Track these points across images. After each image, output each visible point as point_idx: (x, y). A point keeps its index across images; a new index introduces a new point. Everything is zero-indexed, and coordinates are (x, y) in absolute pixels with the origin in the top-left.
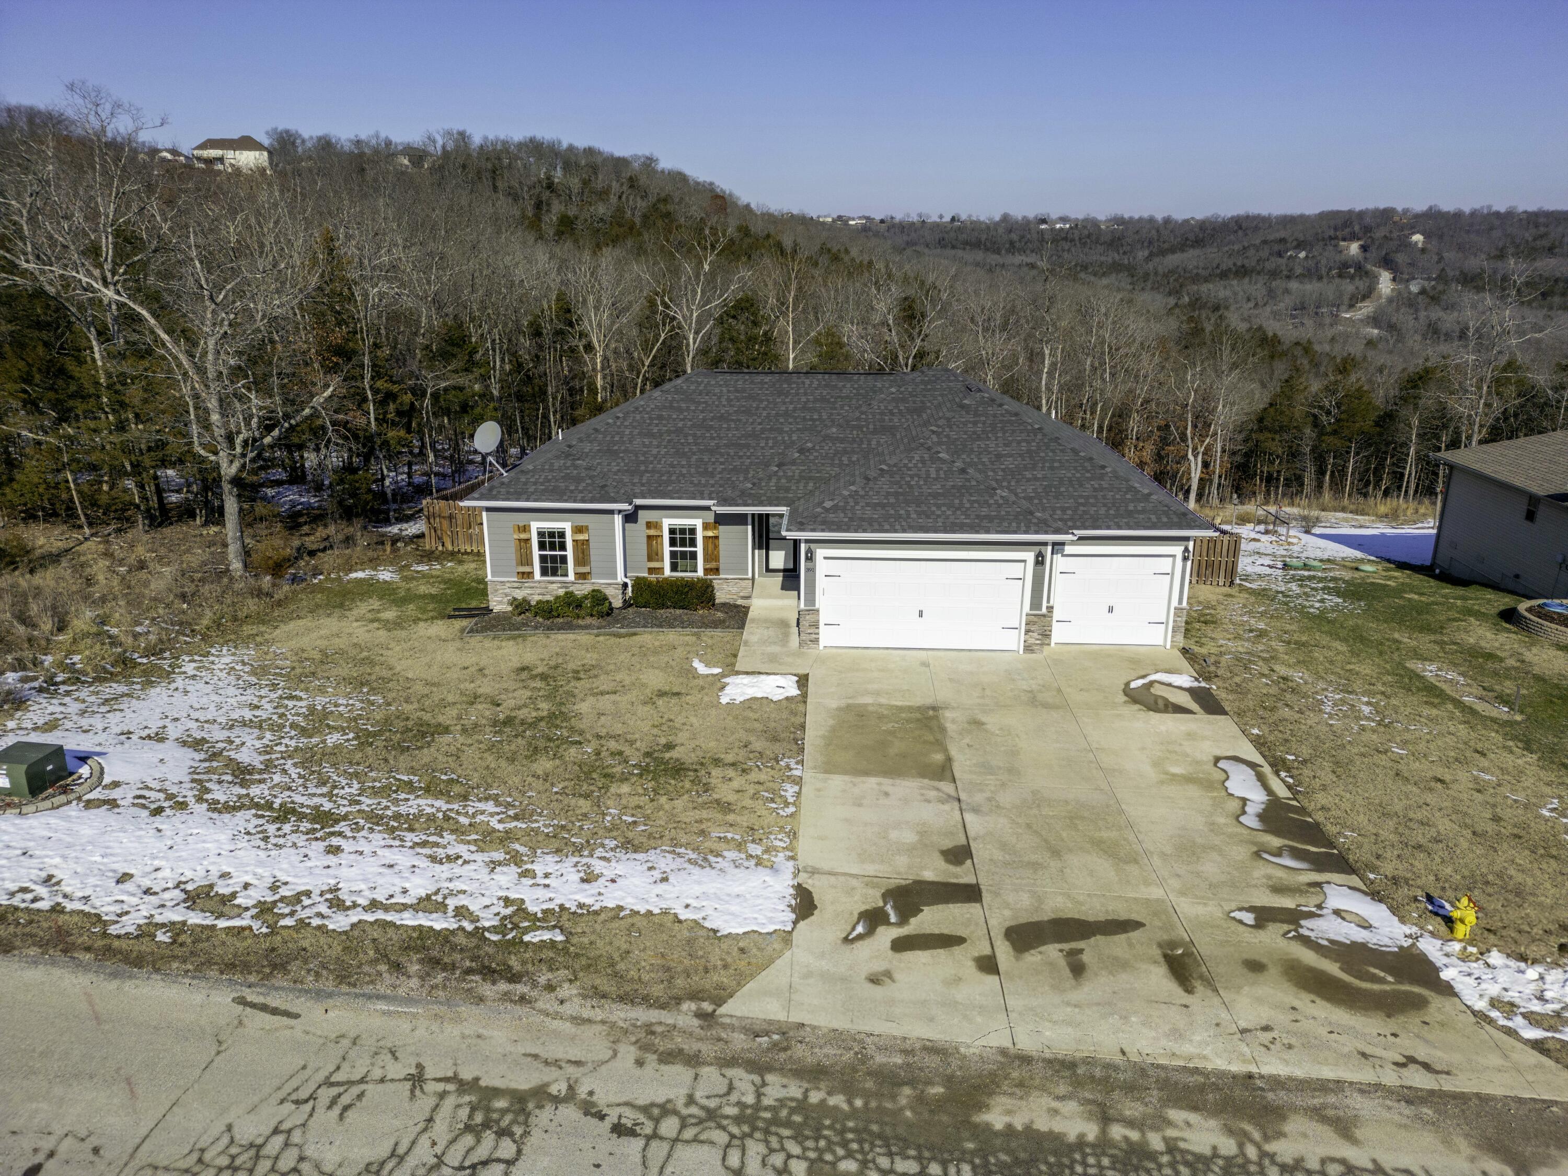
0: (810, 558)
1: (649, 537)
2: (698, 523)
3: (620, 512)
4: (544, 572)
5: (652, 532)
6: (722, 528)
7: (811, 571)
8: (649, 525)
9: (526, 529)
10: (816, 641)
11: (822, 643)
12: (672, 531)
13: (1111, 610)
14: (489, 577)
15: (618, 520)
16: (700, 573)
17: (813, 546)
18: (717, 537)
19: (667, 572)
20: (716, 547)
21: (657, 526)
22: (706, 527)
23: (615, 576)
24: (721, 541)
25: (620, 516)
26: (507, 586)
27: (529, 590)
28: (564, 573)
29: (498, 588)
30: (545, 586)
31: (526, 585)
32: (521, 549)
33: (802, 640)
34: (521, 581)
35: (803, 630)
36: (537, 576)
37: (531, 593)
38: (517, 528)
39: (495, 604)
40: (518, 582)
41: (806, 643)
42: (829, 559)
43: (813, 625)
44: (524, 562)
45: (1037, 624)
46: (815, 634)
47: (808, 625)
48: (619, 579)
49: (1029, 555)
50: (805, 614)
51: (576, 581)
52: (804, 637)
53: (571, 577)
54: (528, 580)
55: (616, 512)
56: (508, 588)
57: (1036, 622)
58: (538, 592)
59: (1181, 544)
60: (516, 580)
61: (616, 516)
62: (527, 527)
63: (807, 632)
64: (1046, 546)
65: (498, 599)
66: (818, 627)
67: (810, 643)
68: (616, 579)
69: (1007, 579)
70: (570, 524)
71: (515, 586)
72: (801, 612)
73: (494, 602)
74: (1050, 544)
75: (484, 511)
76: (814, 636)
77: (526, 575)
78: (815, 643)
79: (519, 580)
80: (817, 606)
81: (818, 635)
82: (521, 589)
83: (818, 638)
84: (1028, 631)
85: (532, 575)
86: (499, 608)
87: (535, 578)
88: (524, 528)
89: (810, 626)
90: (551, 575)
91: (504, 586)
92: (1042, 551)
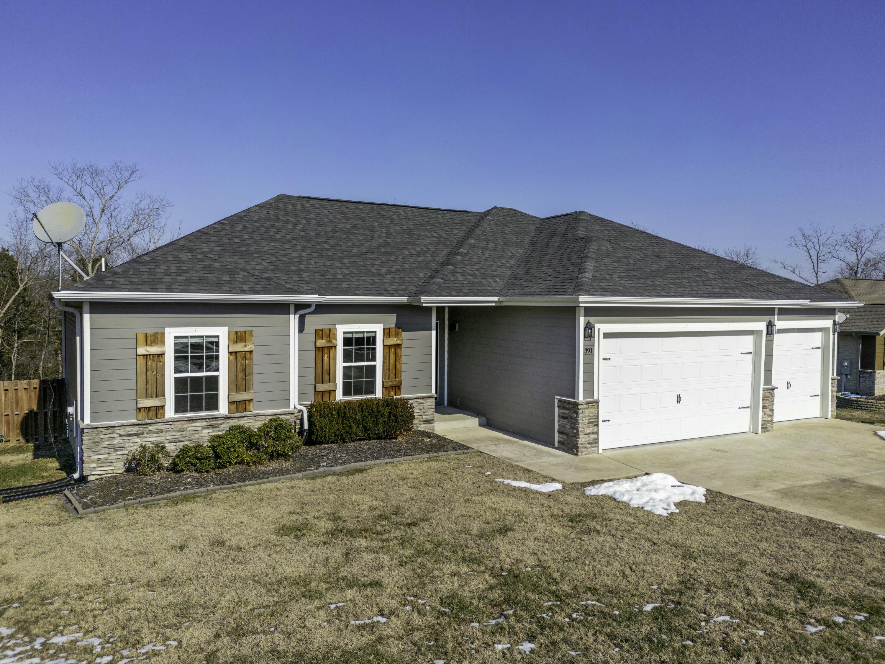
0: (589, 335)
1: (319, 350)
2: (378, 328)
3: (301, 307)
4: (180, 407)
5: (321, 343)
6: (405, 335)
7: (589, 351)
8: (319, 333)
9: (157, 338)
10: (596, 442)
11: (602, 445)
12: (347, 342)
13: (789, 385)
14: (87, 421)
15: (294, 321)
16: (379, 393)
17: (592, 320)
18: (399, 346)
19: (339, 396)
20: (397, 358)
21: (330, 335)
22: (387, 333)
23: (287, 401)
24: (404, 352)
25: (297, 316)
26: (118, 432)
27: (155, 435)
28: (213, 404)
29: (102, 437)
30: (181, 427)
31: (151, 428)
32: (147, 370)
33: (582, 444)
34: (144, 422)
35: (582, 429)
36: (170, 413)
37: (159, 439)
38: (141, 338)
39: (94, 465)
40: (139, 425)
41: (586, 447)
42: (607, 335)
43: (593, 422)
44: (149, 392)
45: (769, 399)
46: (594, 433)
47: (587, 422)
48: (292, 407)
49: (761, 326)
50: (584, 409)
51: (229, 415)
52: (583, 440)
53: (223, 408)
54: (153, 421)
55: (292, 309)
56: (121, 436)
57: (768, 397)
58: (170, 438)
59: (832, 317)
60: (134, 421)
61: (292, 316)
62: (159, 337)
63: (585, 433)
64: (774, 315)
65: (100, 457)
66: (597, 425)
67: (589, 446)
68: (288, 406)
69: (742, 353)
70: (225, 329)
71: (134, 430)
72: (580, 407)
73: (93, 462)
74: (776, 312)
75: (86, 308)
76: (593, 436)
77: (151, 413)
78: (594, 445)
79: (140, 422)
80: (596, 397)
81: (596, 436)
82: (143, 434)
83: (598, 439)
84: (764, 407)
85: (161, 411)
86: (101, 473)
87: (166, 417)
88: (153, 338)
89: (589, 423)
90: (193, 410)
91: (113, 433)
92: (772, 320)
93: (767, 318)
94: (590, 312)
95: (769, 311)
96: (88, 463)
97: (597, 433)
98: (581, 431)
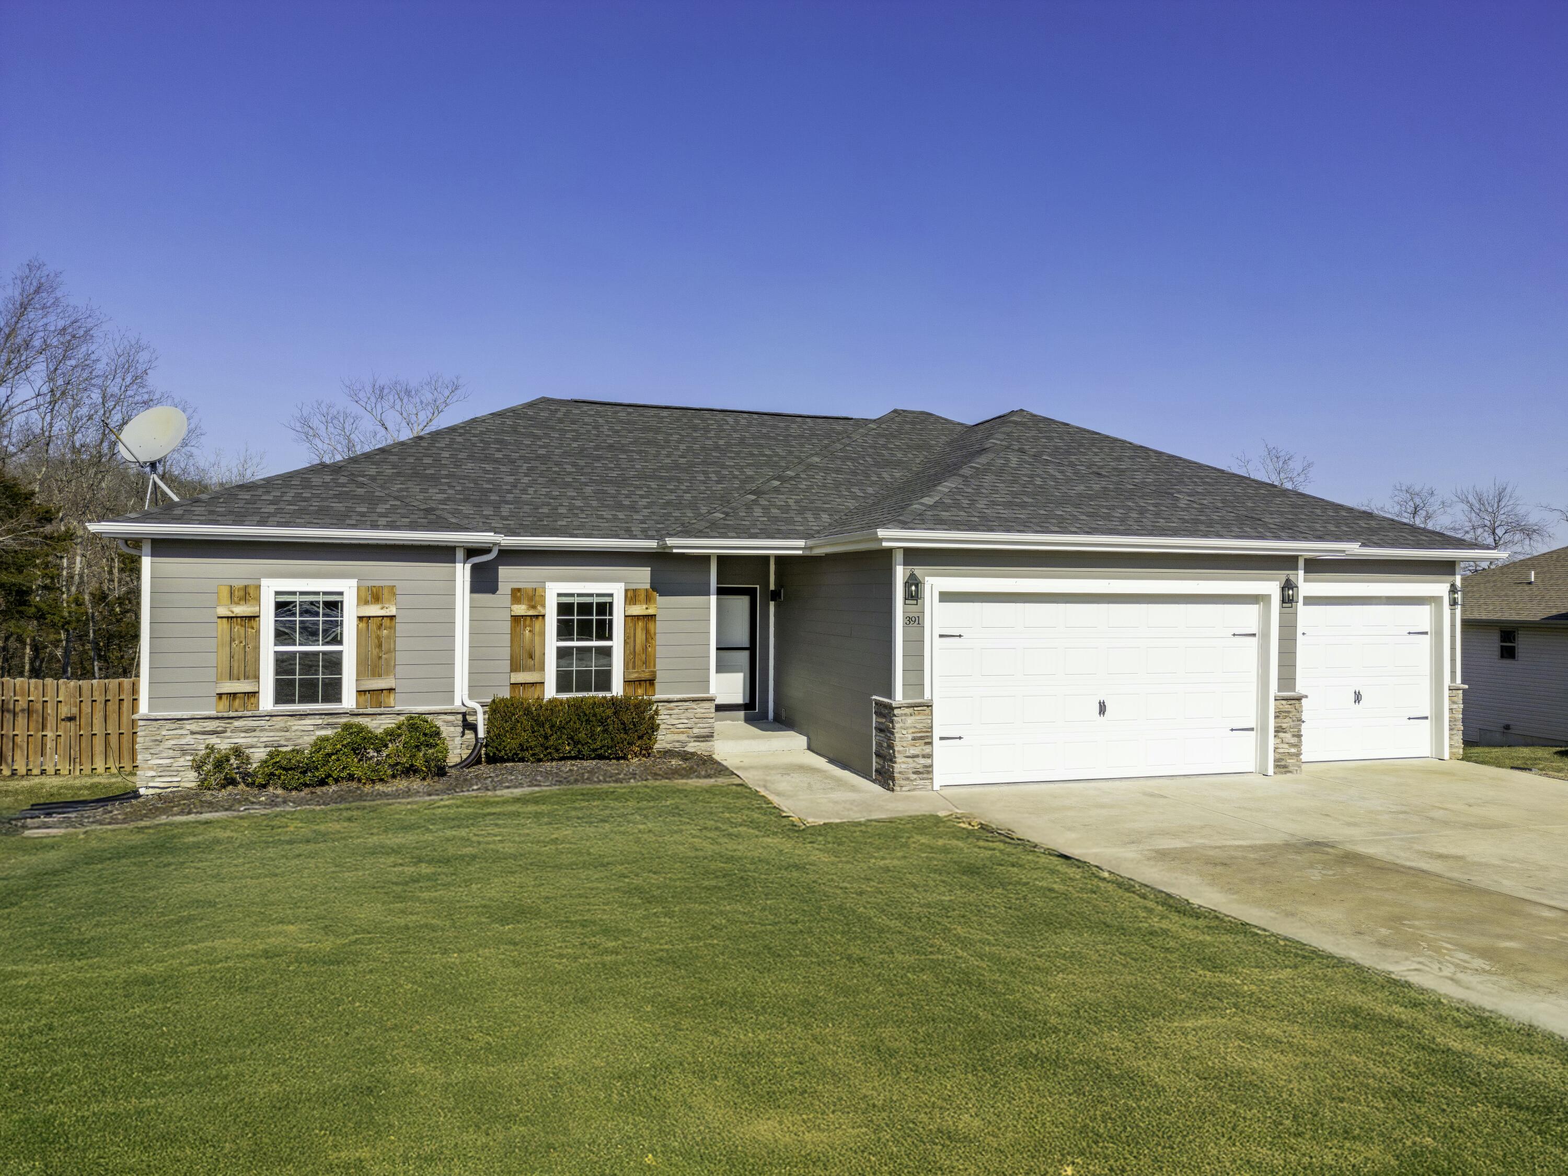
0: (914, 594)
1: (518, 621)
2: (616, 589)
3: (471, 552)
4: (282, 695)
5: (521, 609)
6: (664, 601)
7: (915, 621)
8: (517, 595)
9: (248, 594)
10: (928, 770)
11: (940, 778)
12: (564, 609)
13: (1358, 697)
14: (143, 708)
15: (462, 572)
16: (617, 689)
17: (919, 571)
18: (652, 619)
19: (550, 692)
20: (650, 636)
21: (534, 597)
22: (631, 597)
23: (450, 693)
24: (659, 627)
25: (468, 566)
26: (188, 727)
27: (243, 735)
28: (333, 692)
29: (164, 733)
30: (283, 725)
31: (237, 723)
32: (232, 640)
33: (900, 773)
34: (226, 715)
35: (902, 749)
36: (267, 702)
37: (249, 740)
38: (225, 593)
39: (152, 773)
40: (218, 718)
41: (908, 779)
42: (946, 597)
43: (921, 738)
44: (235, 672)
45: (1291, 715)
46: (924, 756)
47: (910, 737)
48: (458, 703)
49: (1271, 587)
50: (906, 715)
51: (356, 711)
52: (903, 766)
53: (349, 700)
54: (240, 714)
55: (460, 554)
56: (193, 733)
57: (1289, 712)
58: (265, 739)
59: (1450, 578)
60: (213, 713)
61: (459, 566)
62: (251, 591)
63: (908, 754)
64: (1296, 569)
65: (161, 762)
66: (931, 743)
67: (915, 776)
68: (452, 701)
69: (1234, 635)
70: (353, 583)
71: (211, 725)
72: (896, 712)
73: (151, 769)
74: (1301, 563)
75: (147, 548)
76: (922, 761)
77: (237, 702)
78: (925, 776)
79: (220, 715)
80: (927, 695)
81: (928, 761)
82: (224, 732)
83: (931, 766)
84: (1279, 730)
85: (252, 700)
86: (162, 785)
87: (261, 708)
88: (242, 593)
89: (914, 739)
90: (303, 700)
91: (181, 728)
92: (1291, 578)
93: (1283, 575)
94: (914, 556)
95: (1288, 562)
96: (143, 769)
97: (930, 756)
98: (899, 751)
